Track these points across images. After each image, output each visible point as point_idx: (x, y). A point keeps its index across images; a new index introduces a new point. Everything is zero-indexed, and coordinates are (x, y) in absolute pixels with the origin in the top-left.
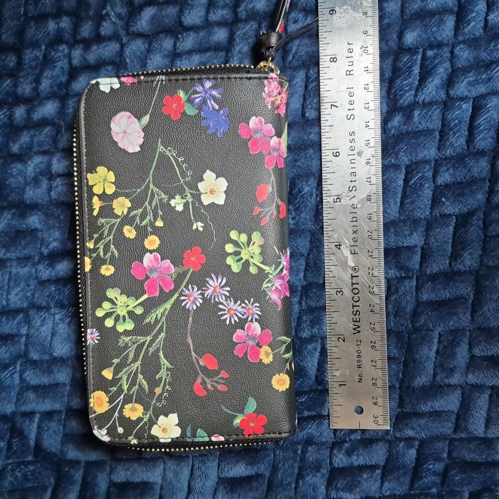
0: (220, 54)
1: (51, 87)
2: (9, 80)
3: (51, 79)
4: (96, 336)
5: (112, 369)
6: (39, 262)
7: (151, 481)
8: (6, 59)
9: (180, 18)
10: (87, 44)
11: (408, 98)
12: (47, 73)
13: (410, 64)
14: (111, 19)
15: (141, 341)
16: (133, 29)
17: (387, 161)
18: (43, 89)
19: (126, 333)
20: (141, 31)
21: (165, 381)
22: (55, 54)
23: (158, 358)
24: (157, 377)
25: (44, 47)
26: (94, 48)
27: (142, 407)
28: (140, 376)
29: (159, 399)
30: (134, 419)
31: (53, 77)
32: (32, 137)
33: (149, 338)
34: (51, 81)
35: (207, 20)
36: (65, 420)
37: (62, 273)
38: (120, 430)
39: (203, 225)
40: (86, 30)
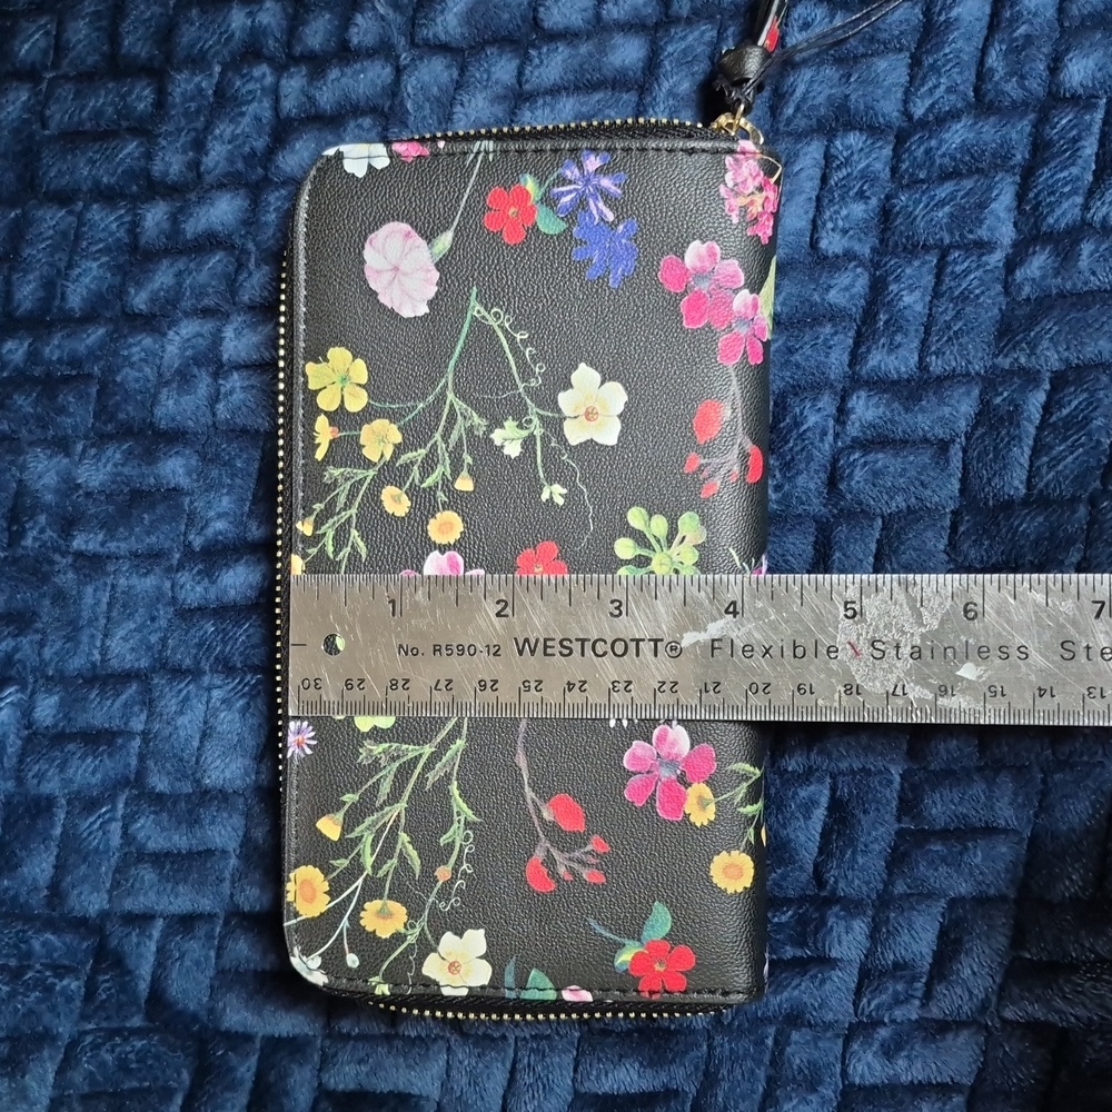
0: (625, 96)
1: (231, 160)
2: (135, 143)
3: (229, 142)
4: (309, 739)
5: (340, 816)
6: (180, 567)
7: (415, 1091)
8: (130, 92)
9: (535, 10)
10: (317, 64)
11: (1066, 212)
12: (222, 128)
13: (1074, 132)
14: (374, 8)
15: (411, 755)
16: (426, 33)
17: (1009, 360)
18: (211, 165)
19: (377, 734)
20: (443, 37)
21: (461, 851)
22: (244, 84)
23: (448, 796)
24: (442, 841)
25: (217, 69)
26: (334, 73)
27: (404, 910)
28: (404, 837)
29: (444, 894)
30: (384, 937)
31: (234, 138)
32: (179, 274)
33: (428, 750)
34: (230, 147)
35: (598, 17)
36: (222, 938)
37: (233, 592)
38: (352, 960)
39: (565, 491)
40: (317, 33)
